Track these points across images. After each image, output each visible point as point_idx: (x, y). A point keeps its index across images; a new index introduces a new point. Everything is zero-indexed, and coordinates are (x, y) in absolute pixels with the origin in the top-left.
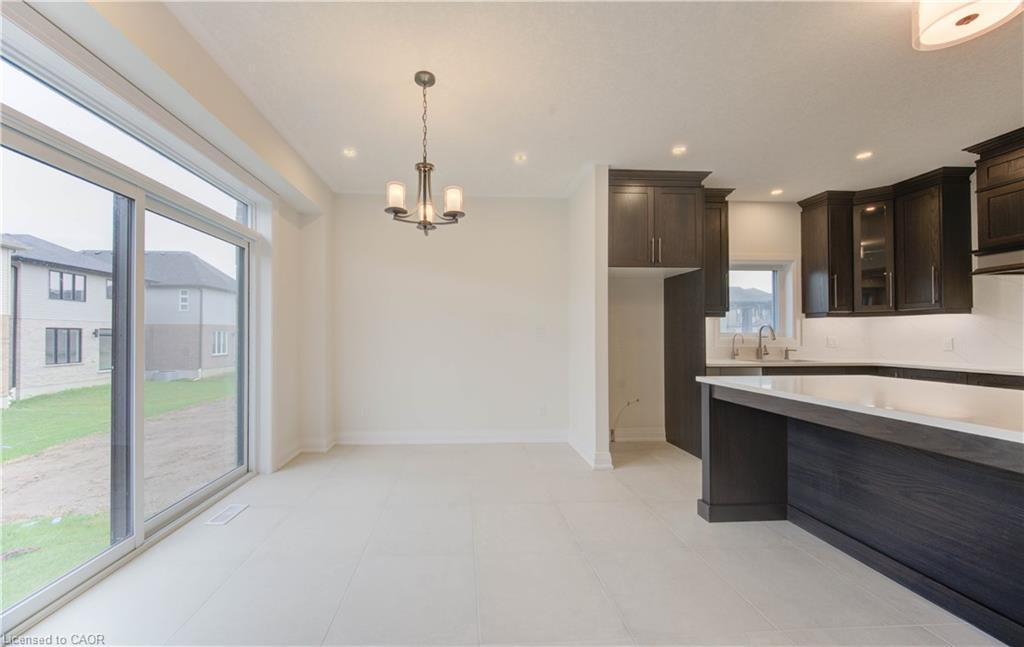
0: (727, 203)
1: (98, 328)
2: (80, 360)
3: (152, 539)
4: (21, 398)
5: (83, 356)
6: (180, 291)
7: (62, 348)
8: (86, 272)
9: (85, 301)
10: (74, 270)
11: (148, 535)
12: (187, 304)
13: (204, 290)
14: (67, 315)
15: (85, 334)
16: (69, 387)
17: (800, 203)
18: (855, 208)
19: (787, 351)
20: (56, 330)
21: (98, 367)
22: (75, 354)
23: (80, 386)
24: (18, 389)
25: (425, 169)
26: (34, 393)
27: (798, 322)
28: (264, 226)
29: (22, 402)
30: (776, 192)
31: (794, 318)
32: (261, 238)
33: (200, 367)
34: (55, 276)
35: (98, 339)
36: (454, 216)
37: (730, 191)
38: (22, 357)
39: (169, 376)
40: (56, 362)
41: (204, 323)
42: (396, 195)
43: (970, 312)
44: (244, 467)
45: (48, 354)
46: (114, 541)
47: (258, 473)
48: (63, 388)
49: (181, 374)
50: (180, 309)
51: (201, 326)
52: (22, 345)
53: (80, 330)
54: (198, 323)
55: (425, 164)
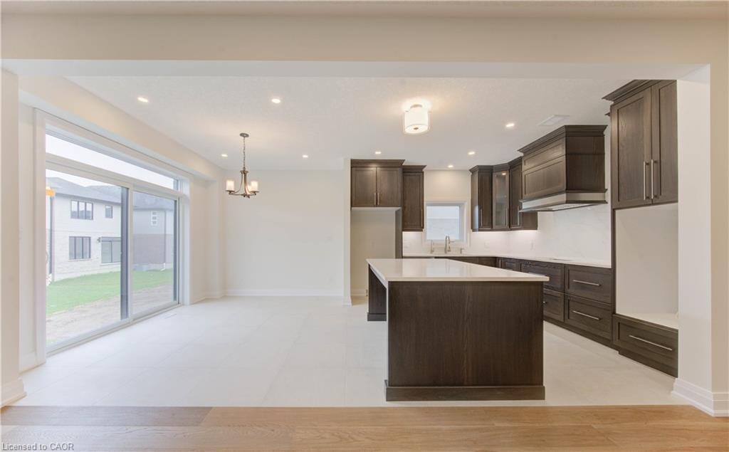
0: (423, 173)
1: (101, 236)
2: (90, 257)
3: (136, 321)
4: (55, 280)
5: (92, 254)
6: (152, 212)
7: (79, 250)
8: (93, 201)
9: (92, 219)
10: (86, 200)
11: (134, 320)
12: (156, 220)
13: (167, 211)
14: (82, 228)
15: (92, 240)
16: (83, 274)
17: (470, 170)
18: (494, 174)
19: (461, 249)
20: (75, 237)
21: (100, 262)
22: (86, 253)
23: (90, 273)
24: (53, 275)
25: (244, 172)
26: (63, 277)
27: (468, 234)
28: (186, 189)
29: (57, 282)
30: (451, 166)
31: (467, 232)
32: (184, 195)
33: (165, 261)
34: (74, 204)
35: (100, 243)
36: (255, 192)
37: (425, 166)
38: (55, 255)
39: (145, 267)
40: (75, 258)
41: (167, 233)
42: (230, 185)
43: (536, 229)
44: (177, 302)
45: (70, 254)
46: (122, 318)
47: (183, 305)
48: (79, 275)
49: (153, 266)
50: (152, 224)
51: (165, 235)
52: (55, 248)
53: (90, 238)
54: (163, 233)
55: (244, 171)
